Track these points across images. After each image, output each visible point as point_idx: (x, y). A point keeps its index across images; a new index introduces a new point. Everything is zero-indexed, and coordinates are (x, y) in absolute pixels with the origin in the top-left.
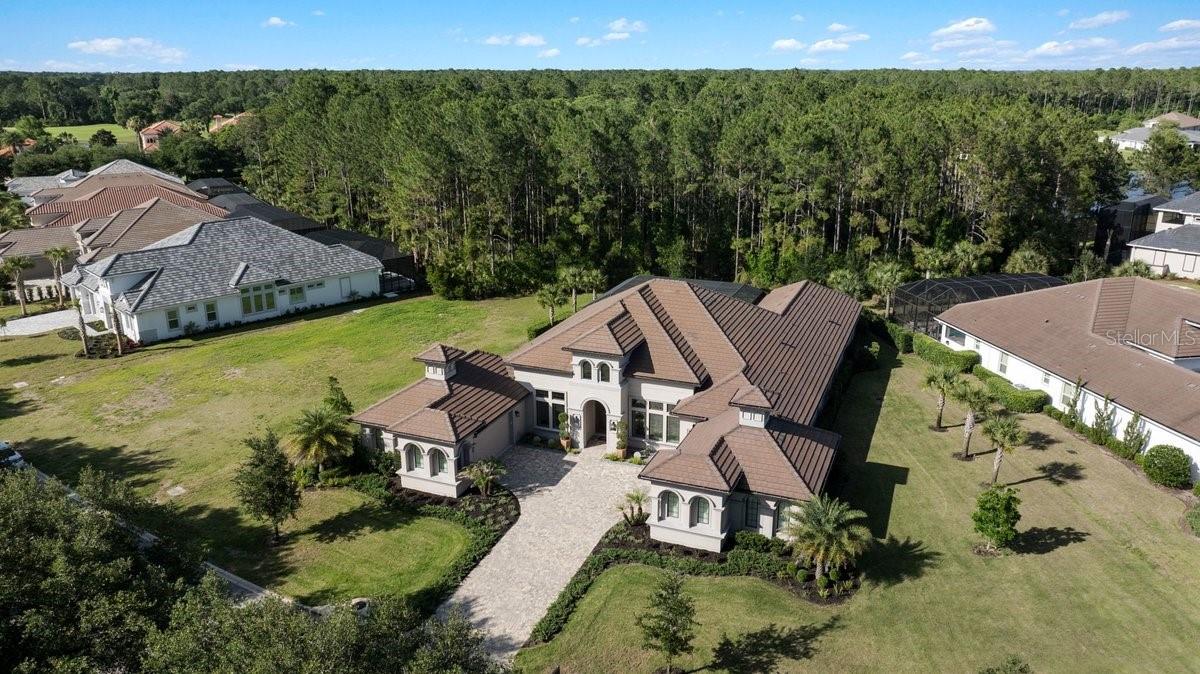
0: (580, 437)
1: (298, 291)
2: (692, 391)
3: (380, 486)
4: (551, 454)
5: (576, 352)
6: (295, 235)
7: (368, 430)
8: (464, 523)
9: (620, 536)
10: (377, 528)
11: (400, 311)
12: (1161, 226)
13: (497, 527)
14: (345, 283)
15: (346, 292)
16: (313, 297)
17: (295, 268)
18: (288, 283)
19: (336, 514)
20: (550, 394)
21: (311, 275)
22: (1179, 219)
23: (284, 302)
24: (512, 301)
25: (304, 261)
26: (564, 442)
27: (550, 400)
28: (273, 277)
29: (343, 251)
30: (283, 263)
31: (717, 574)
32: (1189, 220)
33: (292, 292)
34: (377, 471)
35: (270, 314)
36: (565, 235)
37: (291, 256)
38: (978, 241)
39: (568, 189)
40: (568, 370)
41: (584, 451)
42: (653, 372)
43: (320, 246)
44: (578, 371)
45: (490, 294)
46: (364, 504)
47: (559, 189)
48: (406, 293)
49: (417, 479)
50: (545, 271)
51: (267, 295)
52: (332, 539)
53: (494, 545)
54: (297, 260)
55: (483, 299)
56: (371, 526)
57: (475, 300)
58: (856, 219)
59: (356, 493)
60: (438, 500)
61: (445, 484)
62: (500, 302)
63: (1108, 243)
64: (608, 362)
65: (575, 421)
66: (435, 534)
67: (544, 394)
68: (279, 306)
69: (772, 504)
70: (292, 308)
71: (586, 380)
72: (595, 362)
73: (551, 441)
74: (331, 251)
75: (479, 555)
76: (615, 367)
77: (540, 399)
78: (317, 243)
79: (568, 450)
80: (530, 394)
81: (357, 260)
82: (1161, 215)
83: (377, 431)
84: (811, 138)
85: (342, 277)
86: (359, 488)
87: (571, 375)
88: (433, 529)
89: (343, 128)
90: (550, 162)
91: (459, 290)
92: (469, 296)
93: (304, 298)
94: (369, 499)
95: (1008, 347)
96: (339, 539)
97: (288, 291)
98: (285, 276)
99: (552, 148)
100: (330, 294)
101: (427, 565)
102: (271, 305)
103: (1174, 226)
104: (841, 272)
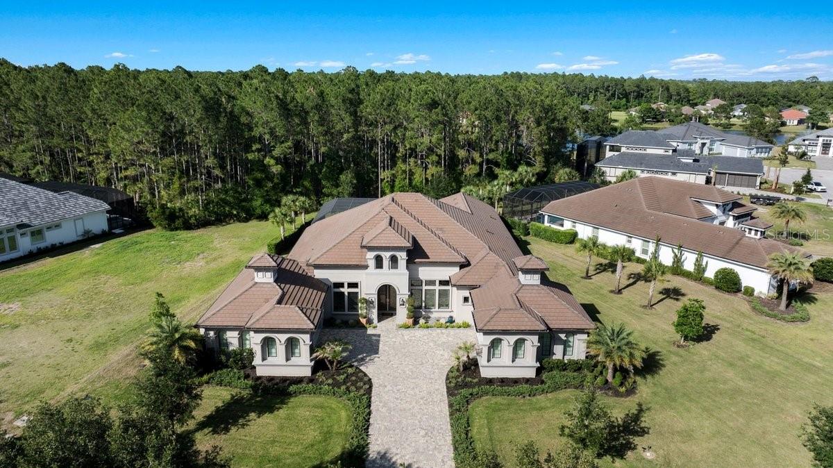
0: (374, 314)
1: (37, 233)
2: (458, 268)
3: (239, 378)
4: (356, 331)
5: (371, 249)
6: (24, 186)
7: (212, 333)
8: (334, 394)
9: (460, 380)
10: (260, 414)
11: (136, 243)
12: (609, 154)
13: (362, 392)
14: (79, 223)
15: (80, 231)
16: (52, 238)
17: (32, 213)
18: (29, 226)
19: (214, 408)
20: (346, 285)
21: (48, 219)
22: (618, 149)
23: (25, 244)
24: (221, 228)
25: (39, 207)
26: (363, 321)
27: (346, 290)
28: (14, 221)
29: (71, 196)
30: (19, 209)
31: (547, 392)
32: (623, 150)
33: (33, 234)
34: (227, 367)
35: (14, 255)
36: (259, 175)
37: (25, 203)
38: (529, 164)
39: (260, 139)
40: (363, 263)
41: (378, 325)
42: (429, 258)
43: (50, 194)
44: (372, 263)
45: (203, 224)
46: (233, 397)
47: (253, 140)
48: (130, 229)
49: (273, 366)
50: (244, 204)
51: (8, 238)
52: (227, 430)
53: (370, 406)
54: (32, 207)
55: (199, 228)
56: (254, 412)
57: (193, 229)
58: (462, 153)
59: (218, 388)
60: (298, 381)
61: (301, 365)
62: (213, 228)
63: (586, 165)
64: (398, 254)
65: (368, 303)
66: (315, 406)
67: (342, 285)
68: (21, 249)
69: (563, 336)
70: (34, 248)
71: (379, 270)
72: (386, 255)
73: (351, 321)
74: (61, 197)
75: (366, 416)
76: (402, 256)
77: (337, 290)
78: (47, 192)
79: (368, 326)
80: (329, 287)
81: (87, 205)
82: (608, 147)
83: (220, 331)
84: (430, 100)
85: (76, 218)
86: (220, 383)
87: (366, 267)
88: (311, 404)
89: (37, 97)
90: (244, 119)
91: (178, 222)
92: (188, 226)
93: (43, 238)
94: (234, 391)
95: (598, 224)
96: (233, 430)
97: (29, 234)
98: (26, 221)
99: (243, 109)
100: (67, 234)
101: (328, 432)
102: (13, 247)
103: (616, 153)
104: (468, 187)
